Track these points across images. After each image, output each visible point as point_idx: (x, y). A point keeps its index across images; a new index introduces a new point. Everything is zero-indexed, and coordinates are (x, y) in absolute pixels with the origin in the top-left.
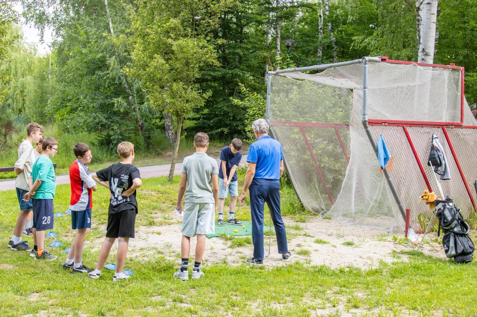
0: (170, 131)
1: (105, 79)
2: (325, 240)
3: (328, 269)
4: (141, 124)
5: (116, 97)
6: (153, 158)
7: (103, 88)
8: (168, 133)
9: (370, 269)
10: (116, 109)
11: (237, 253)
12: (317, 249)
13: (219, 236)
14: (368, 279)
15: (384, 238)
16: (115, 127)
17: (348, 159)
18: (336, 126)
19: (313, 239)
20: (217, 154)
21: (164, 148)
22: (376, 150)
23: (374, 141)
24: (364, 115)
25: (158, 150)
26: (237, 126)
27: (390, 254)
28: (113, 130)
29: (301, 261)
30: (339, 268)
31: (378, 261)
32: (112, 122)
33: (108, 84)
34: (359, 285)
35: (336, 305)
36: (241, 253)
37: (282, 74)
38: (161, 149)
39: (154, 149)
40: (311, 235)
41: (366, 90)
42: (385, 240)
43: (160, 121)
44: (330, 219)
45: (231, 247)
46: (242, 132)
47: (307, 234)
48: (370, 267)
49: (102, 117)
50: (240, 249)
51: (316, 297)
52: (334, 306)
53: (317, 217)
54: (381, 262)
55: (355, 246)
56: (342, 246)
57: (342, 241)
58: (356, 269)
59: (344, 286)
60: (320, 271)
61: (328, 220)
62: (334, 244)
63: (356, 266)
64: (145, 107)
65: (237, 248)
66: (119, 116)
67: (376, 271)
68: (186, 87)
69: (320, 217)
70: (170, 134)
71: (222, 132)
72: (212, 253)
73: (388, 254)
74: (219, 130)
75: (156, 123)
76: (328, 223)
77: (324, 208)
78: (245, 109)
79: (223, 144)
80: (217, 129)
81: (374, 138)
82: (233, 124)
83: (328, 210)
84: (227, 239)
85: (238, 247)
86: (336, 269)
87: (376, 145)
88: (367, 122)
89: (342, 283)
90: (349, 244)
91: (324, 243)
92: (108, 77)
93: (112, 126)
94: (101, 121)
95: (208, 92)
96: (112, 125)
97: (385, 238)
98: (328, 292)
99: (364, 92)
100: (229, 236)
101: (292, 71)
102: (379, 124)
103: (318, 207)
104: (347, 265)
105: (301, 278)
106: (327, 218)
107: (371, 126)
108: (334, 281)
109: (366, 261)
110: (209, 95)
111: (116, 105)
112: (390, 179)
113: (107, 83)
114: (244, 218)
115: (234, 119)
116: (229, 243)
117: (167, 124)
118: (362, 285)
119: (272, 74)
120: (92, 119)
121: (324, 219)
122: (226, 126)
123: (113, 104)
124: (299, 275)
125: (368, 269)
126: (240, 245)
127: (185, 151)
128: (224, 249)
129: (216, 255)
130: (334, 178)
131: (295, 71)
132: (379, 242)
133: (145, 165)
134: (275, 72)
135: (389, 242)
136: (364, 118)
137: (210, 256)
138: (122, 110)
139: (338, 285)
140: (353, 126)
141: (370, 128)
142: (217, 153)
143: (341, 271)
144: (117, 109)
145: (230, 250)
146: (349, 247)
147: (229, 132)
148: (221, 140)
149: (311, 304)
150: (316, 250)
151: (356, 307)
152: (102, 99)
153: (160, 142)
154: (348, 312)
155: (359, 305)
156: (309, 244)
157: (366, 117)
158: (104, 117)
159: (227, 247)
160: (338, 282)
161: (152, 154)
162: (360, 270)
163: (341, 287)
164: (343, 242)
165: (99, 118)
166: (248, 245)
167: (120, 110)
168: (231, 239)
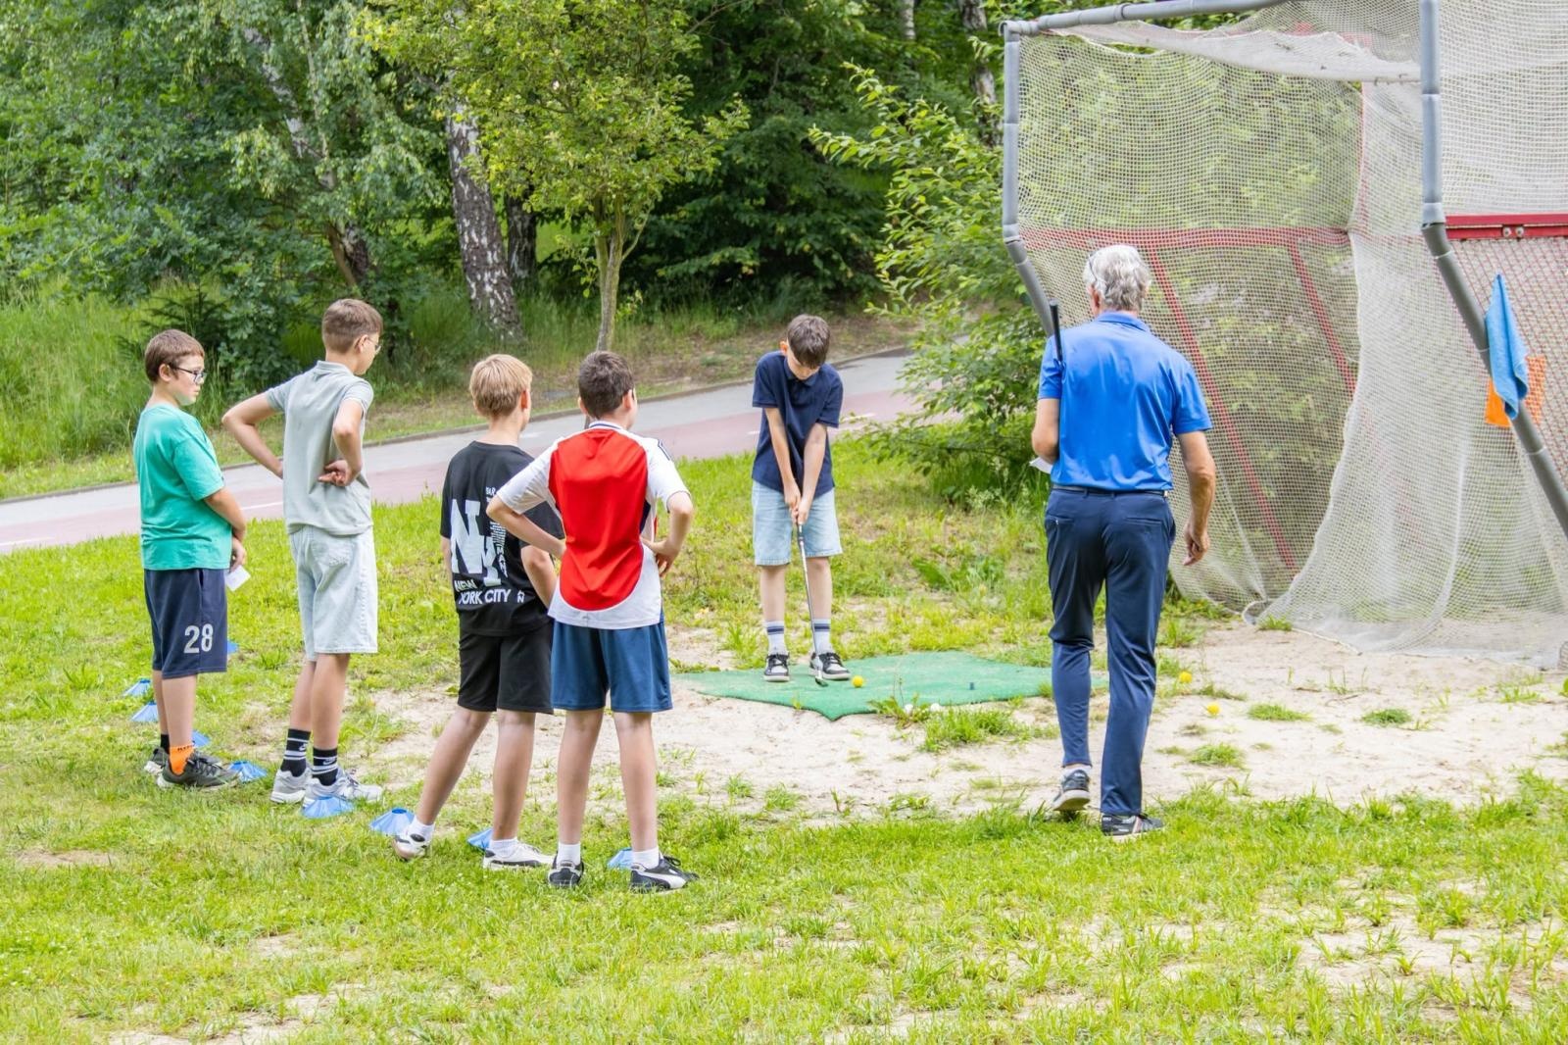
0: (487, 275)
1: (180, 45)
2: (1291, 707)
3: (1326, 810)
4: (350, 249)
5: (239, 128)
6: (418, 403)
7: (173, 86)
8: (481, 285)
9: (1488, 800)
10: (237, 182)
11: (957, 768)
12: (1268, 742)
13: (871, 708)
14: (1486, 837)
15: (1524, 691)
16: (243, 268)
17: (1350, 372)
18: (1291, 238)
19: (1242, 706)
20: (712, 371)
21: (464, 356)
22: (1482, 339)
23: (1474, 302)
24: (1432, 198)
25: (440, 363)
26: (792, 235)
27: (1557, 747)
28: (230, 278)
29: (1217, 788)
30: (1364, 804)
31: (1515, 775)
32: (223, 243)
33: (196, 66)
34: (1455, 859)
35: (1382, 919)
36: (972, 768)
37: (1063, 33)
38: (455, 360)
39: (421, 361)
40: (1228, 691)
41: (1435, 97)
42: (1531, 700)
43: (428, 229)
44: (1287, 629)
45: (928, 749)
46: (817, 262)
47: (1217, 688)
48: (1487, 797)
49: (176, 223)
50: (967, 754)
51: (1304, 902)
52: (1376, 925)
53: (1233, 623)
54: (1527, 779)
55: (1412, 726)
56: (1361, 726)
57: (1355, 709)
58: (1432, 806)
59: (1399, 863)
60: (1297, 816)
61: (1280, 633)
62: (1328, 722)
63: (1431, 796)
64: (378, 169)
65: (954, 752)
66: (252, 215)
67: (1512, 811)
68: (636, 93)
69: (1241, 623)
70: (488, 289)
71: (731, 268)
72: (861, 773)
73: (1550, 749)
74: (715, 258)
75: (406, 234)
76: (1283, 647)
77: (1258, 586)
78: (882, 172)
79: (732, 323)
80: (703, 251)
81: (1472, 292)
82: (774, 228)
83: (1274, 594)
84: (902, 720)
85: (957, 746)
86: (1358, 807)
87: (1480, 318)
88: (1443, 229)
89: (1389, 854)
90: (1390, 718)
91: (1292, 717)
92: (194, 36)
93: (228, 262)
94: (178, 244)
95: (730, 110)
96: (226, 254)
97: (1532, 689)
98: (1344, 883)
99: (1430, 106)
100: (908, 708)
101: (1111, 21)
102: (1491, 234)
103: (1232, 581)
104: (1394, 791)
105: (1232, 842)
106: (1273, 628)
107: (1457, 243)
108: (1357, 846)
109: (1465, 776)
110: (738, 123)
111: (240, 162)
112: (1543, 451)
113: (191, 62)
114: (941, 641)
115: (776, 201)
116: (919, 735)
117: (471, 241)
118: (1463, 858)
119: (1022, 34)
120: (129, 234)
121: (1263, 629)
122: (741, 235)
123: (225, 159)
124: (1220, 834)
125: (1478, 804)
126: (963, 740)
127: (563, 366)
128: (903, 759)
129: (878, 781)
130: (1284, 458)
131: (1124, 18)
132: (1507, 705)
133: (393, 435)
134: (1033, 24)
135: (1549, 707)
136: (1432, 212)
137: (856, 786)
138: (269, 186)
139: (1373, 859)
140: (1364, 234)
141: (1455, 251)
142: (709, 364)
143: (1377, 815)
144: (246, 182)
145: (927, 761)
146: (1391, 729)
147: (762, 264)
148: (721, 307)
149: (1292, 920)
150: (1263, 747)
151: (1456, 923)
152: (172, 137)
153: (443, 325)
154: (1431, 938)
155: (1465, 914)
156: (1230, 726)
157: (1439, 206)
158: (189, 219)
159: (913, 748)
160: (1374, 851)
161: (413, 384)
162: (1448, 807)
163: (1385, 865)
164: (1359, 714)
165: (163, 227)
166: (990, 738)
167: (258, 186)
168: (922, 719)
